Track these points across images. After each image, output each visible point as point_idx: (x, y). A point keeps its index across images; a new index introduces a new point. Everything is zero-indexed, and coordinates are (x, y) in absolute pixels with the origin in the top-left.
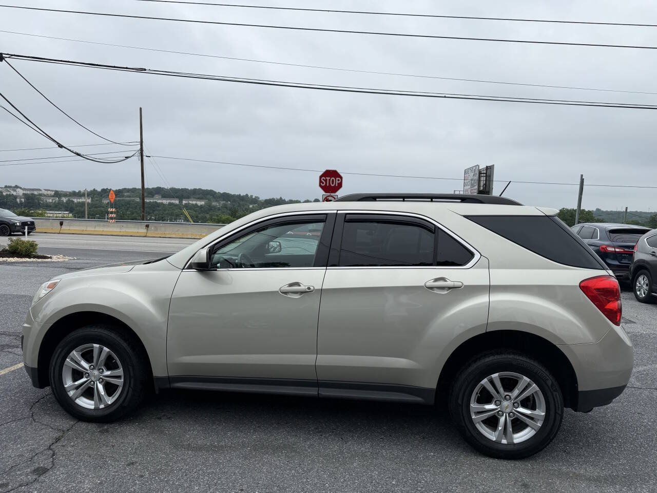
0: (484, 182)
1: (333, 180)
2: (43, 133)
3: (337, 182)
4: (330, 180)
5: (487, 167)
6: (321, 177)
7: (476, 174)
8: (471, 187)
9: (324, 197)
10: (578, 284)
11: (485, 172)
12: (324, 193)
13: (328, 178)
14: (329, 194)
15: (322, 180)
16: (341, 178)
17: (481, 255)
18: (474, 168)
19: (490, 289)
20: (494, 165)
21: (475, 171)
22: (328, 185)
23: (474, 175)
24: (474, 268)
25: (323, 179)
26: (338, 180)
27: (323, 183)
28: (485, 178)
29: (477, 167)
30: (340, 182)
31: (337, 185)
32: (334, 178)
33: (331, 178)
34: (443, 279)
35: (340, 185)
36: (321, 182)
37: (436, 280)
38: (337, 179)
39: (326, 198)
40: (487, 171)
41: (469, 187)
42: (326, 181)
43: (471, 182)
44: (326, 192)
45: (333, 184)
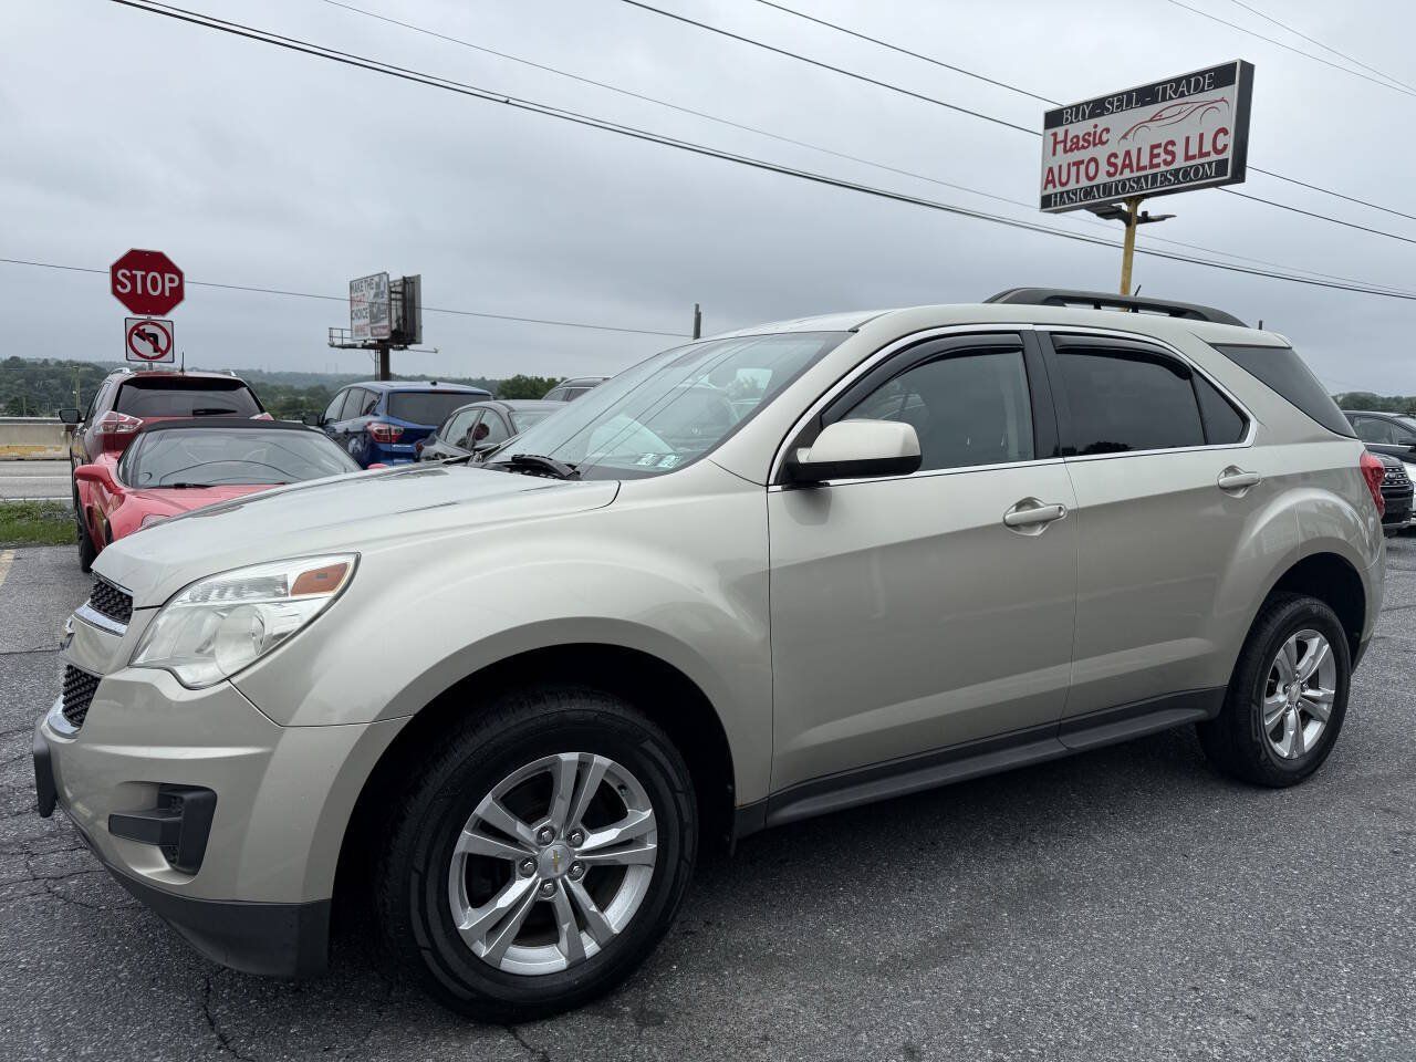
0: (400, 313)
1: (154, 278)
3: (168, 285)
4: (144, 278)
5: (404, 278)
6: (115, 268)
7: (383, 292)
8: (371, 323)
9: (131, 324)
11: (399, 289)
12: (130, 314)
13: (139, 274)
14: (145, 317)
15: (119, 275)
16: (180, 274)
18: (376, 279)
20: (419, 276)
21: (378, 285)
22: (139, 291)
23: (376, 295)
25: (124, 275)
26: (172, 280)
27: (124, 286)
28: (399, 303)
29: (385, 278)
30: (176, 284)
31: (167, 294)
32: (157, 275)
33: (147, 274)
35: (177, 295)
36: (115, 281)
38: (167, 276)
39: (136, 327)
40: (404, 288)
41: (367, 321)
42: (133, 279)
43: (371, 312)
44: (135, 311)
45: (155, 288)
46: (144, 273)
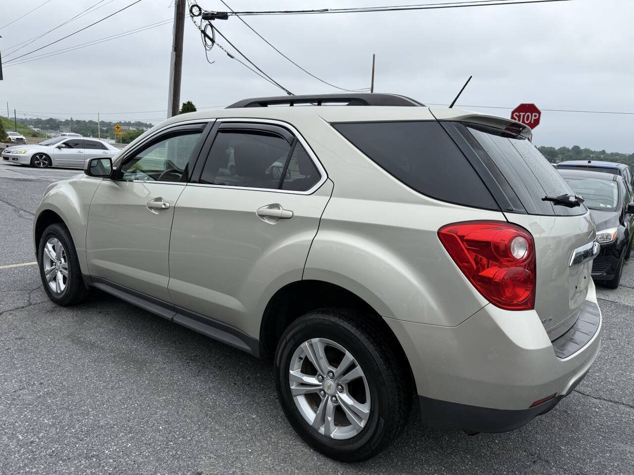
1: (528, 116)
2: (272, 81)
3: (533, 118)
4: (524, 116)
6: (513, 113)
10: (436, 230)
13: (522, 114)
15: (514, 115)
16: (539, 113)
17: (328, 177)
19: (320, 224)
24: (316, 195)
25: (516, 115)
26: (535, 116)
30: (537, 117)
31: (532, 122)
32: (529, 114)
33: (526, 114)
34: (276, 206)
35: (537, 122)
37: (272, 206)
38: (534, 114)
42: (519, 117)
45: (528, 120)
46: (524, 114)
